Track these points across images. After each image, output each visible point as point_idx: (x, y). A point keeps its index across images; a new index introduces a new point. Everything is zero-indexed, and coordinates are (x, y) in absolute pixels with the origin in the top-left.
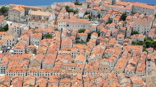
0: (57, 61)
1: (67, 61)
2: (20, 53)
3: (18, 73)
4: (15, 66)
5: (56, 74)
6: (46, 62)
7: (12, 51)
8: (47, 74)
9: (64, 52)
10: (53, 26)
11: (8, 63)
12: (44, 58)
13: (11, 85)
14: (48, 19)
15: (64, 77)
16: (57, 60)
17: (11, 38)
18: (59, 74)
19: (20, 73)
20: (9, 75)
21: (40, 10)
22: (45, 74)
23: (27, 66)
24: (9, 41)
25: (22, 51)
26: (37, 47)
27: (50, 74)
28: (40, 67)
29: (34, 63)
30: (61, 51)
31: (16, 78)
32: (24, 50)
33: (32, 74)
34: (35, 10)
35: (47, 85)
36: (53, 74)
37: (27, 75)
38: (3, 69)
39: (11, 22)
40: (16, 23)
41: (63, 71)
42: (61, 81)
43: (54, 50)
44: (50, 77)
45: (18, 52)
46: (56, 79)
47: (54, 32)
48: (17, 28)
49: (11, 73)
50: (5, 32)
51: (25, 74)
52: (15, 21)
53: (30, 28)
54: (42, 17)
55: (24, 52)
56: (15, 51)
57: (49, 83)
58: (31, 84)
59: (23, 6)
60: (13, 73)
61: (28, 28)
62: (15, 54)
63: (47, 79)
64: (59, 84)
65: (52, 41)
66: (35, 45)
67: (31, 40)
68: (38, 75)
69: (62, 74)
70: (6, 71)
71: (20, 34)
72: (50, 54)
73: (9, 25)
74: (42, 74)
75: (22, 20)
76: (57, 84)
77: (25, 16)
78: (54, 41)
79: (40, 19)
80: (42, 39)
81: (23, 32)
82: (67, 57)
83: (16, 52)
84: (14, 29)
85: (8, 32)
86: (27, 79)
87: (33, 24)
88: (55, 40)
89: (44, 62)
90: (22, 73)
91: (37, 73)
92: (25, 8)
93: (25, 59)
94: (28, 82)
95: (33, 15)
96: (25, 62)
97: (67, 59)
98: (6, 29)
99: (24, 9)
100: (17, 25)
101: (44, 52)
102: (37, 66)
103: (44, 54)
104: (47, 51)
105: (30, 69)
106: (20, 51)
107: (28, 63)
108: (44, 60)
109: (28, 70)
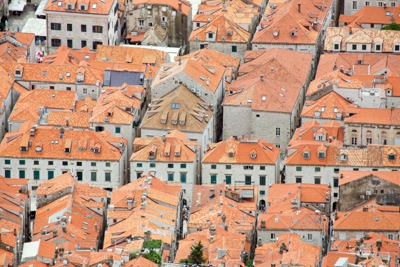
0: (317, 95)
1: (380, 92)
2: (90, 37)
3: (73, 168)
4: (52, 118)
5: (308, 174)
6: (246, 98)
8: (256, 174)
9: (362, 36)
11: (15, 99)
12: (236, 75)
13: (28, 239)
15: (359, 199)
16: (314, 87)
18: (327, 175)
19: (86, 168)
20: (15, 174)
22: (238, 173)
23: (131, 120)
25: (97, 29)
27: (270, 173)
28: (209, 130)
29: (175, 105)
30: (342, 31)
31: (60, 195)
32: (113, 18)
33: (161, 171)
35: (254, 242)
36: (290, 178)
37: (126, 180)
41: (356, 156)
42: (343, 219)
43: (301, 21)
44: (273, 193)
45: (77, 36)
46: (309, 205)
51: (116, 169)
55: (113, 34)
56: (56, 26)
57: (261, 235)
58: (157, 234)
60: (43, 166)
62: (56, 43)
63: (252, 207)
64: (326, 241)
68: (199, 181)
69: (349, 175)
72: (273, 51)
74: (221, 172)
76: (318, 237)
82: (380, 68)
83: (63, 35)
86: (130, 205)
89: (235, 100)
90: (101, 168)
91: (190, 170)
94: (133, 225)
96: (118, 95)
97: (382, 80)
101: (235, 39)
102: (191, 121)
103: (234, 49)
104: (252, 32)
105: (148, 142)
106: (89, 28)
107: (137, 105)
108: (236, 85)
109: (137, 148)
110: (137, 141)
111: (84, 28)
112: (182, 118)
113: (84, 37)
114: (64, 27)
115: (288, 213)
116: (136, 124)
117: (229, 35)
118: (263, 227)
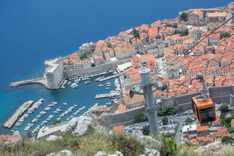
4: (194, 67)
7: (192, 54)
8: (225, 72)
10: (231, 25)
11: (189, 64)
12: (222, 57)
14: (225, 19)
17: (191, 41)
20: (189, 76)
21: (218, 11)
22: (223, 72)
23: (206, 66)
24: (189, 44)
26: (216, 47)
28: (218, 66)
29: (213, 63)
32: (203, 51)
34: (213, 12)
38: (184, 71)
39: (191, 26)
40: (195, 27)
47: (231, 30)
48: (196, 32)
49: (191, 74)
50: (186, 36)
52: (195, 25)
53: (209, 30)
54: (220, 18)
56: (195, 53)
59: (201, 9)
61: (207, 30)
62: (195, 56)
63: (224, 76)
65: (229, 40)
66: (214, 46)
67: (210, 41)
68: (217, 74)
70: (186, 73)
71: (200, 36)
73: (189, 29)
74: (220, 72)
75: (201, 23)
77: (204, 19)
78: (232, 40)
79: (218, 20)
80: (221, 38)
81: (202, 35)
84: (194, 32)
85: (189, 35)
87: (211, 25)
88: (232, 38)
89: (222, 61)
91: (216, 72)
92: (203, 11)
93: (204, 60)
95: (211, 17)
96: (204, 62)
98: (186, 33)
99: (202, 13)
100: (196, 28)
101: (222, 52)
102: (215, 65)
103: (222, 53)
104: (224, 50)
105: (209, 69)
106: (200, 53)
107: (207, 63)
108: (222, 59)
109: (207, 70)
110: (207, 69)
111: (199, 53)
112: (214, 65)
113: (199, 54)
114: (196, 53)
115: (230, 77)
116: (207, 66)
117: (221, 51)
118: (226, 79)
